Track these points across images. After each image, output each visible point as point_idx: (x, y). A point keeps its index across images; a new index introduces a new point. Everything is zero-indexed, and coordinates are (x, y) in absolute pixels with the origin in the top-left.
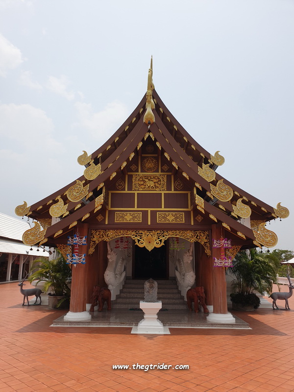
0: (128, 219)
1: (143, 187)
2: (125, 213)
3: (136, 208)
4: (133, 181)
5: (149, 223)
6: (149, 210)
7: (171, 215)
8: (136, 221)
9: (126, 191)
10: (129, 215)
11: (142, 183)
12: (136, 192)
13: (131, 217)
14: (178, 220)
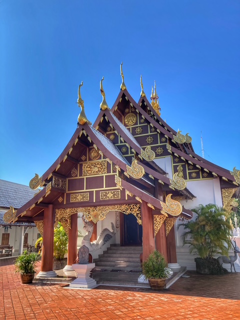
0: (80, 199)
1: (90, 172)
2: (77, 194)
3: (85, 190)
4: (83, 168)
5: (94, 201)
6: (94, 190)
7: (110, 193)
8: (85, 200)
9: (78, 177)
10: (80, 195)
11: (89, 169)
12: (85, 177)
13: (82, 197)
14: (116, 196)
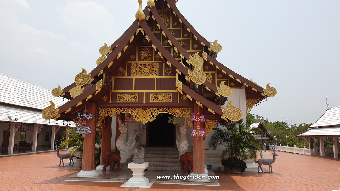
0: (127, 99)
1: (140, 73)
2: (125, 94)
3: (134, 91)
4: (132, 68)
5: (144, 103)
6: (144, 91)
7: (161, 96)
8: (134, 101)
9: (126, 77)
10: (128, 96)
11: (139, 69)
12: (134, 78)
13: (130, 98)
14: (167, 99)
